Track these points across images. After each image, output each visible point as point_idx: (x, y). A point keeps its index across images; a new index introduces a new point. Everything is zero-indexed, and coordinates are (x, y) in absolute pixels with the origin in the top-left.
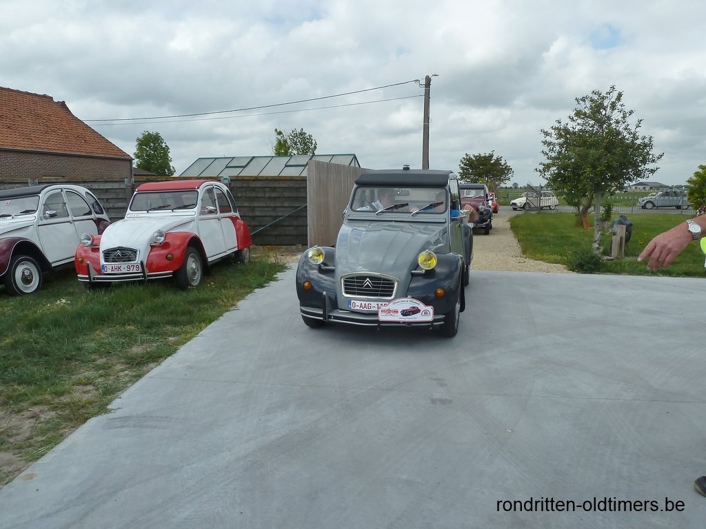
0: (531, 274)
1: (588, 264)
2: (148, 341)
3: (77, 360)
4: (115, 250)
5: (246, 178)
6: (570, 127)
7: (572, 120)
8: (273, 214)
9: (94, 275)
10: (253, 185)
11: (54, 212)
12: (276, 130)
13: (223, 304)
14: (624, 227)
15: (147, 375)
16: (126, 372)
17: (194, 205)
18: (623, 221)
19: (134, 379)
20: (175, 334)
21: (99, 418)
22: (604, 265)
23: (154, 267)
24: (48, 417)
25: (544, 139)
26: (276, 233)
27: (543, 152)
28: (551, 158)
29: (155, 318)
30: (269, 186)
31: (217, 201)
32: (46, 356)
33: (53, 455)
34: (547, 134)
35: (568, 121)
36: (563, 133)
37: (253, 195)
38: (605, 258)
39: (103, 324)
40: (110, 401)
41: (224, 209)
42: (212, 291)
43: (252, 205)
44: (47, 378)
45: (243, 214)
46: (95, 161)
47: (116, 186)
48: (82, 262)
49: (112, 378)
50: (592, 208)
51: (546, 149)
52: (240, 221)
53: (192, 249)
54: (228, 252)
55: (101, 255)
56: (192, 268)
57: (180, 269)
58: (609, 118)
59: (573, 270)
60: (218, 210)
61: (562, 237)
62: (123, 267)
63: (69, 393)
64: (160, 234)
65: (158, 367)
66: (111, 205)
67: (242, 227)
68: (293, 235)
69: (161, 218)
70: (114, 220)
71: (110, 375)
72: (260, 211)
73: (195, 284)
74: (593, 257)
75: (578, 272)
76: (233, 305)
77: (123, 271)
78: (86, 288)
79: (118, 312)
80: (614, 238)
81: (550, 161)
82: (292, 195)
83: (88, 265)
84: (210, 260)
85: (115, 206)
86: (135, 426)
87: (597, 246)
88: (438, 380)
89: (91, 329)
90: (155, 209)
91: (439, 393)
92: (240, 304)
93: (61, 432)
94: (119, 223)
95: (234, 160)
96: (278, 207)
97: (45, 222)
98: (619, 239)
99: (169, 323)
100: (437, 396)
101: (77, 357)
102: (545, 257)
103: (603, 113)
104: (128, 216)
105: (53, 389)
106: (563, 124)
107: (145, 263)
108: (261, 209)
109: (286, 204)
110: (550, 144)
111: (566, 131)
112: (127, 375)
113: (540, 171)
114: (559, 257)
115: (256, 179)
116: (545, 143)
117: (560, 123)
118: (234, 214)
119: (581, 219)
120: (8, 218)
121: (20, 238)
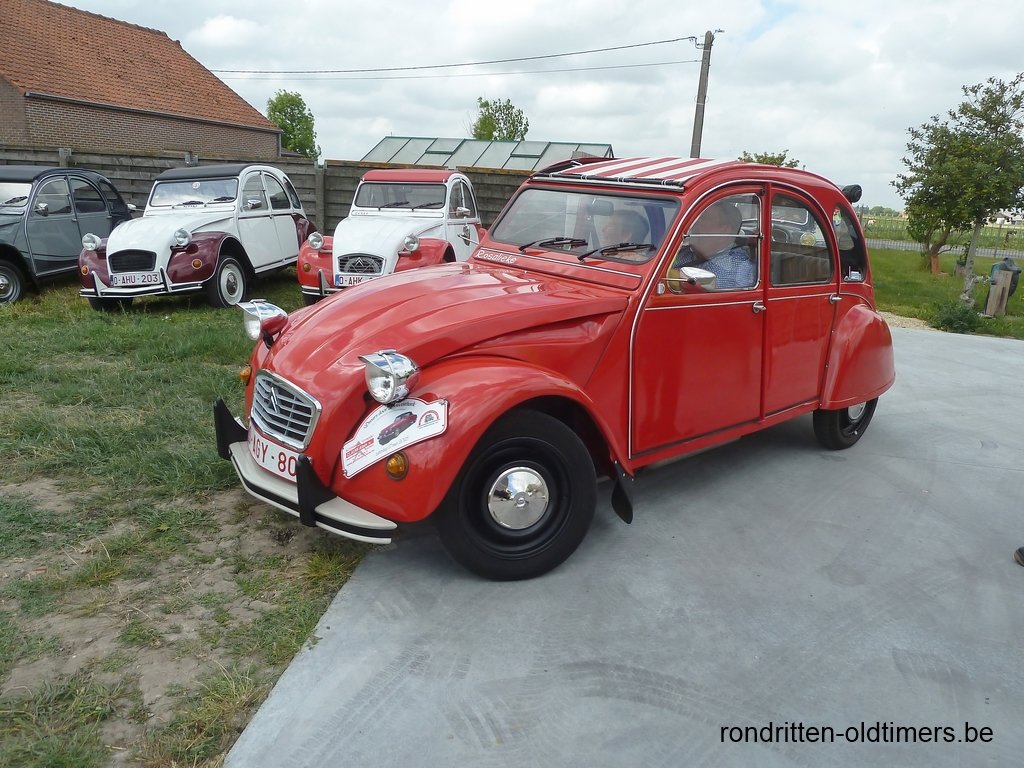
1: (959, 321)
4: (353, 256)
5: (479, 171)
6: (952, 126)
7: (954, 116)
9: (326, 287)
10: (488, 180)
12: (481, 98)
17: (439, 205)
22: (980, 324)
25: (910, 142)
27: (904, 159)
28: (915, 169)
34: (916, 135)
35: (948, 118)
36: (940, 135)
37: (489, 194)
38: (980, 315)
46: (248, 133)
47: (301, 170)
48: (308, 270)
50: (946, 247)
51: (911, 157)
55: (336, 262)
58: (1008, 119)
59: (938, 328)
64: (414, 239)
69: (403, 219)
74: (963, 312)
75: (945, 330)
81: (913, 174)
83: (320, 274)
87: (967, 298)
90: (389, 206)
94: (346, 223)
95: (437, 142)
98: (1000, 290)
104: (356, 213)
106: (940, 122)
110: (916, 149)
111: (945, 132)
113: (898, 186)
114: (913, 310)
115: (493, 173)
116: (911, 147)
117: (936, 120)
118: (477, 219)
119: (929, 260)
120: (199, 206)
121: (225, 234)
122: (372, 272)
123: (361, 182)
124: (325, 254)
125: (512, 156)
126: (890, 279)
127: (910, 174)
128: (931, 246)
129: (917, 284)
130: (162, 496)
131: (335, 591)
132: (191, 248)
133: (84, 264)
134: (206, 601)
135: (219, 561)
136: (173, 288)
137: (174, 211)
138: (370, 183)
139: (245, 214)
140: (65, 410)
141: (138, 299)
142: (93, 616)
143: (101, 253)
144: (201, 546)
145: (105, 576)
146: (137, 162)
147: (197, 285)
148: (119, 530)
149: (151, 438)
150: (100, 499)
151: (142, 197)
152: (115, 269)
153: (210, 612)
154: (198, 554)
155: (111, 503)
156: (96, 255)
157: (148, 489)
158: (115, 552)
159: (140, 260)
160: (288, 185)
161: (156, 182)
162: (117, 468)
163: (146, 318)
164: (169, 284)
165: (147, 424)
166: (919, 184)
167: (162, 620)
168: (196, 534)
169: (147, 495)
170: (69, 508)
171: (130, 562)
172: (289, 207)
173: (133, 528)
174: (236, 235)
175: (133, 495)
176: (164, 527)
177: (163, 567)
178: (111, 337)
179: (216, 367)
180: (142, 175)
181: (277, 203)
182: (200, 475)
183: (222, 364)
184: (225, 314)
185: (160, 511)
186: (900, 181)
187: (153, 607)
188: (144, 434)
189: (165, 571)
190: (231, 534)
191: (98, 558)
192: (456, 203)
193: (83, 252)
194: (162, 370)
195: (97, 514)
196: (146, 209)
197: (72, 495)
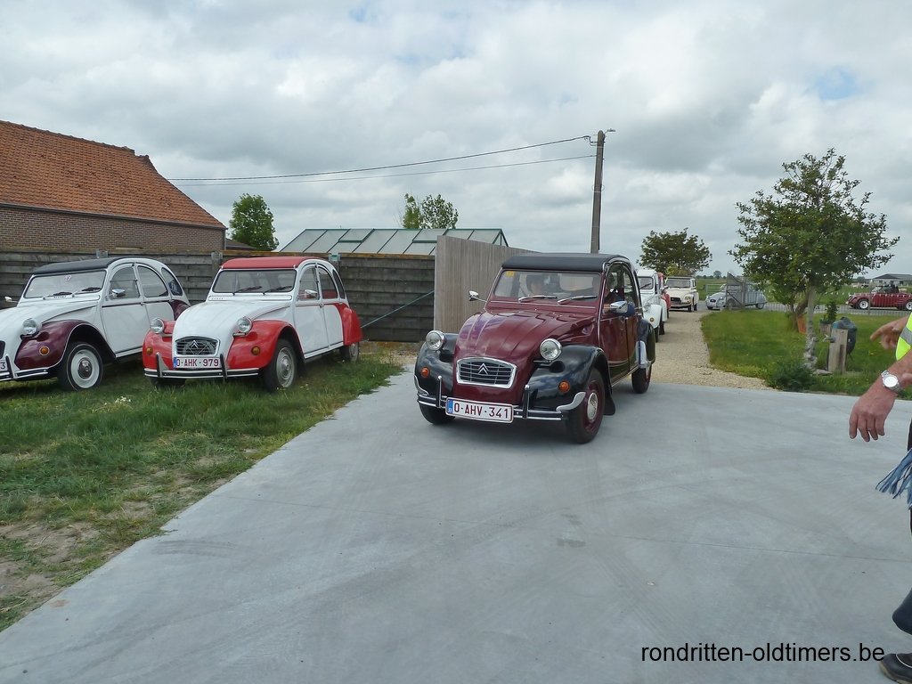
0: (716, 389)
1: (793, 380)
2: (220, 453)
3: (132, 471)
4: (190, 339)
5: (360, 256)
7: (779, 191)
9: (164, 368)
10: (368, 264)
11: (122, 292)
12: (407, 195)
13: (316, 411)
14: (846, 332)
15: (214, 493)
16: (189, 488)
17: (291, 287)
18: (845, 325)
19: (197, 497)
20: (254, 446)
21: (149, 540)
22: (815, 381)
23: (237, 363)
24: (90, 536)
25: (740, 215)
26: (394, 325)
27: (740, 231)
28: (750, 240)
29: (232, 425)
30: (388, 266)
31: (319, 284)
32: (97, 463)
33: (91, 580)
34: (744, 208)
35: (774, 192)
36: (766, 208)
37: (367, 277)
38: (819, 371)
39: (168, 430)
40: (165, 522)
41: (329, 294)
42: (305, 395)
43: (366, 290)
44: (94, 491)
45: (354, 301)
47: (200, 261)
48: (151, 353)
49: (171, 494)
52: (348, 310)
53: (283, 342)
54: (331, 348)
55: (174, 345)
56: (283, 366)
57: (267, 367)
58: (827, 190)
59: (773, 387)
60: (321, 295)
61: (767, 343)
62: (199, 361)
63: (119, 509)
64: (246, 321)
65: (228, 484)
66: (193, 285)
67: (350, 317)
68: (416, 329)
69: (250, 302)
70: (193, 302)
71: (169, 491)
72: (375, 297)
73: (286, 385)
74: (800, 371)
75: (780, 389)
76: (330, 413)
77: (199, 366)
78: (154, 384)
79: (187, 416)
80: (832, 346)
82: (416, 279)
83: (157, 357)
84: (306, 356)
85: (199, 286)
86: (190, 552)
87: (810, 356)
88: (572, 517)
89: (154, 435)
90: (242, 291)
91: (569, 533)
92: (339, 412)
93: (104, 554)
94: (198, 307)
95: (350, 233)
96: (399, 293)
97: (110, 302)
98: (838, 349)
99: (247, 432)
100: (567, 536)
101: (132, 467)
102: (739, 368)
103: (819, 183)
104: (210, 299)
105: (100, 503)
106: (766, 196)
107: (225, 357)
108: (377, 295)
109: (409, 290)
110: (748, 221)
111: (770, 206)
112: (190, 491)
113: (735, 255)
114: (757, 369)
116: (742, 220)
117: (762, 195)
118: (341, 300)
119: (795, 320)
120: (67, 296)
121: (80, 322)
122: (208, 353)
123: (220, 270)
124: (168, 339)
125: (414, 242)
127: (748, 244)
128: (795, 306)
132: (41, 336)
136: (20, 374)
137: (45, 302)
138: (229, 270)
139: (106, 303)
147: (43, 371)
151: (19, 290)
161: (32, 276)
164: (15, 371)
172: (165, 294)
180: (24, 270)
196: (21, 300)
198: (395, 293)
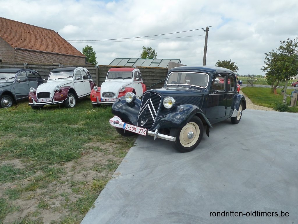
0: (260, 111)
1: (283, 108)
4: (106, 93)
5: (143, 68)
6: (278, 52)
7: (278, 49)
8: (152, 82)
9: (99, 102)
12: (143, 47)
14: (297, 94)
17: (131, 78)
18: (296, 92)
21: (134, 147)
22: (289, 109)
24: (116, 146)
25: (266, 57)
27: (264, 62)
28: (268, 65)
30: (151, 71)
33: (129, 156)
34: (267, 55)
35: (276, 50)
36: (275, 55)
37: (145, 74)
38: (289, 106)
46: (77, 58)
47: (92, 68)
50: (278, 86)
51: (266, 61)
52: (144, 85)
55: (101, 95)
58: (294, 50)
59: (276, 110)
62: (110, 99)
64: (123, 88)
69: (121, 82)
72: (147, 81)
75: (279, 111)
77: (109, 101)
80: (292, 98)
82: (161, 75)
83: (96, 98)
87: (285, 101)
88: (241, 143)
90: (116, 78)
91: (244, 147)
94: (104, 83)
95: (130, 59)
96: (155, 79)
98: (294, 99)
102: (263, 105)
104: (107, 80)
106: (274, 51)
108: (148, 80)
109: (158, 79)
110: (268, 59)
111: (276, 54)
113: (263, 70)
114: (269, 105)
115: (146, 68)
117: (273, 51)
118: (142, 81)
119: (273, 90)
120: (63, 79)
121: (70, 87)
122: (112, 97)
123: (109, 72)
124: (98, 92)
125: (152, 63)
126: (262, 96)
128: (274, 86)
129: (270, 97)
130: (50, 164)
131: (100, 192)
132: (60, 91)
133: (30, 96)
134: (62, 195)
135: (67, 183)
136: (55, 103)
137: (56, 81)
138: (111, 72)
139: (76, 81)
140: (24, 139)
141: (45, 106)
142: (30, 200)
143: (35, 93)
144: (61, 179)
145: (34, 187)
146: (45, 67)
147: (62, 102)
148: (38, 174)
149: (48, 147)
150: (33, 165)
151: (47, 77)
152: (39, 97)
153: (64, 198)
154: (61, 181)
155: (36, 166)
156: (33, 93)
157: (47, 162)
158: (37, 181)
159: (46, 95)
160: (88, 72)
161: (51, 73)
162: (38, 156)
163: (47, 111)
164: (54, 101)
165: (47, 142)
166: (269, 69)
167: (50, 201)
168: (60, 175)
169: (46, 163)
170: (24, 167)
171: (41, 184)
172: (88, 79)
173: (42, 173)
174: (73, 87)
175: (42, 164)
176: (51, 173)
177: (50, 185)
178: (37, 117)
179: (67, 125)
180: (47, 70)
181: (85, 78)
182: (62, 157)
183: (69, 124)
184: (70, 110)
185: (50, 168)
186: (264, 68)
187: (47, 197)
188: (46, 145)
189: (51, 186)
190: (70, 175)
191: (32, 182)
192: (136, 77)
193: (30, 93)
194: (51, 126)
195: (32, 169)
196: (48, 80)
197: (25, 164)
198: (153, 79)
